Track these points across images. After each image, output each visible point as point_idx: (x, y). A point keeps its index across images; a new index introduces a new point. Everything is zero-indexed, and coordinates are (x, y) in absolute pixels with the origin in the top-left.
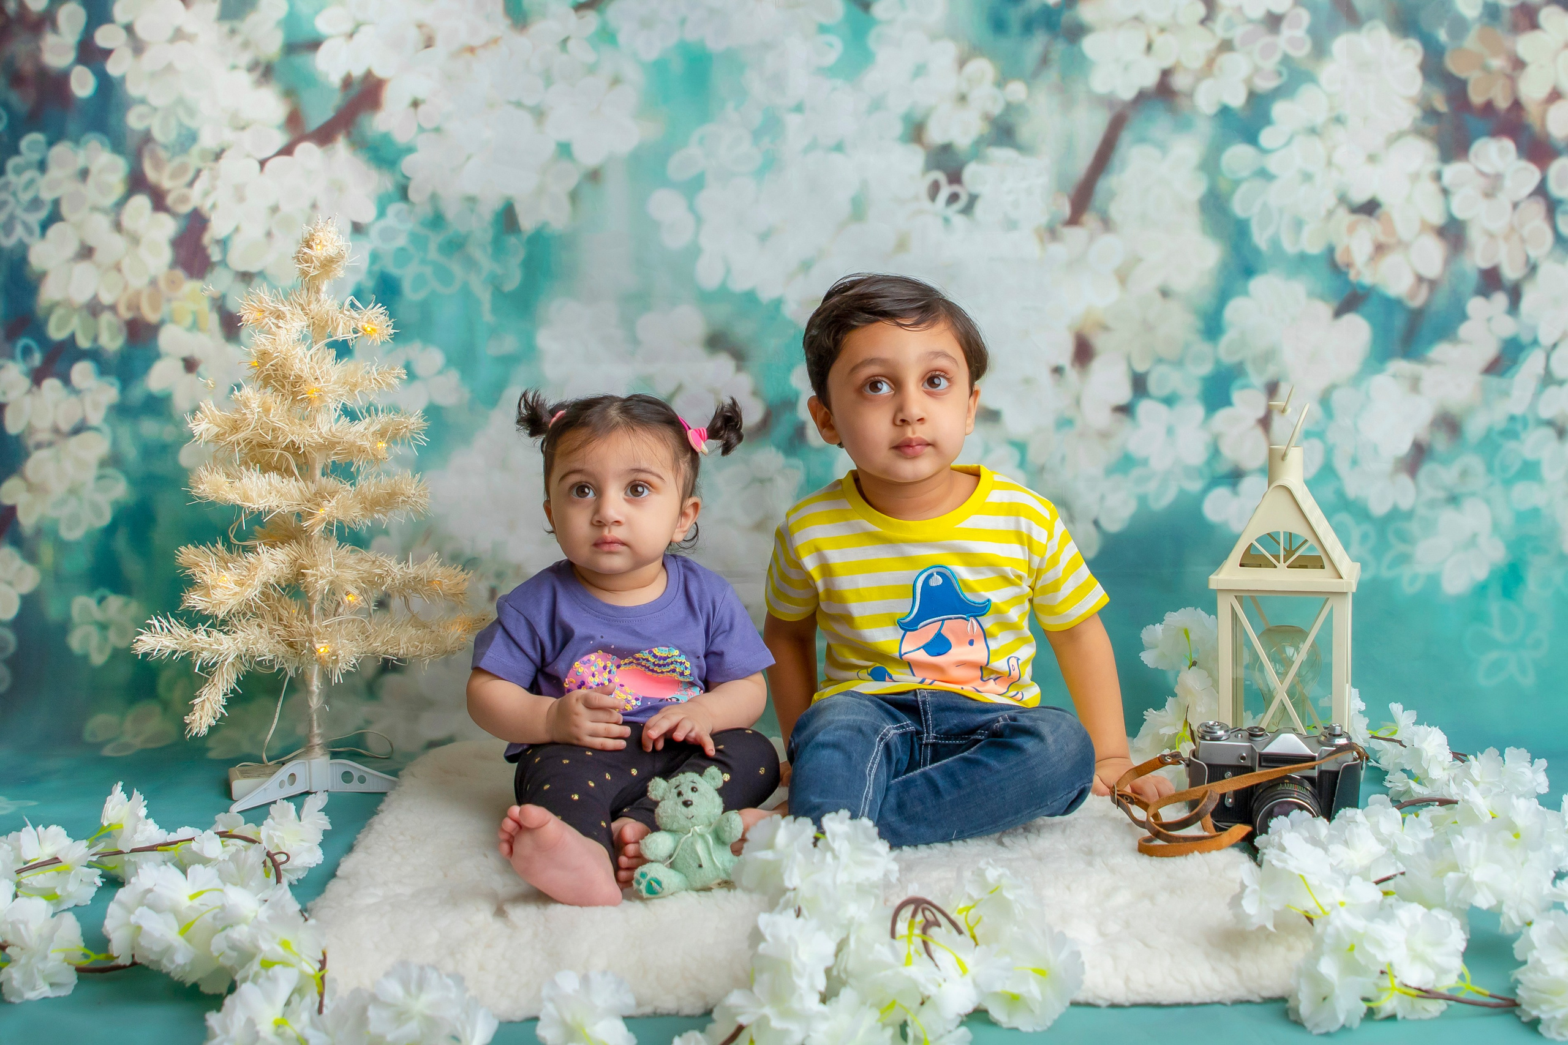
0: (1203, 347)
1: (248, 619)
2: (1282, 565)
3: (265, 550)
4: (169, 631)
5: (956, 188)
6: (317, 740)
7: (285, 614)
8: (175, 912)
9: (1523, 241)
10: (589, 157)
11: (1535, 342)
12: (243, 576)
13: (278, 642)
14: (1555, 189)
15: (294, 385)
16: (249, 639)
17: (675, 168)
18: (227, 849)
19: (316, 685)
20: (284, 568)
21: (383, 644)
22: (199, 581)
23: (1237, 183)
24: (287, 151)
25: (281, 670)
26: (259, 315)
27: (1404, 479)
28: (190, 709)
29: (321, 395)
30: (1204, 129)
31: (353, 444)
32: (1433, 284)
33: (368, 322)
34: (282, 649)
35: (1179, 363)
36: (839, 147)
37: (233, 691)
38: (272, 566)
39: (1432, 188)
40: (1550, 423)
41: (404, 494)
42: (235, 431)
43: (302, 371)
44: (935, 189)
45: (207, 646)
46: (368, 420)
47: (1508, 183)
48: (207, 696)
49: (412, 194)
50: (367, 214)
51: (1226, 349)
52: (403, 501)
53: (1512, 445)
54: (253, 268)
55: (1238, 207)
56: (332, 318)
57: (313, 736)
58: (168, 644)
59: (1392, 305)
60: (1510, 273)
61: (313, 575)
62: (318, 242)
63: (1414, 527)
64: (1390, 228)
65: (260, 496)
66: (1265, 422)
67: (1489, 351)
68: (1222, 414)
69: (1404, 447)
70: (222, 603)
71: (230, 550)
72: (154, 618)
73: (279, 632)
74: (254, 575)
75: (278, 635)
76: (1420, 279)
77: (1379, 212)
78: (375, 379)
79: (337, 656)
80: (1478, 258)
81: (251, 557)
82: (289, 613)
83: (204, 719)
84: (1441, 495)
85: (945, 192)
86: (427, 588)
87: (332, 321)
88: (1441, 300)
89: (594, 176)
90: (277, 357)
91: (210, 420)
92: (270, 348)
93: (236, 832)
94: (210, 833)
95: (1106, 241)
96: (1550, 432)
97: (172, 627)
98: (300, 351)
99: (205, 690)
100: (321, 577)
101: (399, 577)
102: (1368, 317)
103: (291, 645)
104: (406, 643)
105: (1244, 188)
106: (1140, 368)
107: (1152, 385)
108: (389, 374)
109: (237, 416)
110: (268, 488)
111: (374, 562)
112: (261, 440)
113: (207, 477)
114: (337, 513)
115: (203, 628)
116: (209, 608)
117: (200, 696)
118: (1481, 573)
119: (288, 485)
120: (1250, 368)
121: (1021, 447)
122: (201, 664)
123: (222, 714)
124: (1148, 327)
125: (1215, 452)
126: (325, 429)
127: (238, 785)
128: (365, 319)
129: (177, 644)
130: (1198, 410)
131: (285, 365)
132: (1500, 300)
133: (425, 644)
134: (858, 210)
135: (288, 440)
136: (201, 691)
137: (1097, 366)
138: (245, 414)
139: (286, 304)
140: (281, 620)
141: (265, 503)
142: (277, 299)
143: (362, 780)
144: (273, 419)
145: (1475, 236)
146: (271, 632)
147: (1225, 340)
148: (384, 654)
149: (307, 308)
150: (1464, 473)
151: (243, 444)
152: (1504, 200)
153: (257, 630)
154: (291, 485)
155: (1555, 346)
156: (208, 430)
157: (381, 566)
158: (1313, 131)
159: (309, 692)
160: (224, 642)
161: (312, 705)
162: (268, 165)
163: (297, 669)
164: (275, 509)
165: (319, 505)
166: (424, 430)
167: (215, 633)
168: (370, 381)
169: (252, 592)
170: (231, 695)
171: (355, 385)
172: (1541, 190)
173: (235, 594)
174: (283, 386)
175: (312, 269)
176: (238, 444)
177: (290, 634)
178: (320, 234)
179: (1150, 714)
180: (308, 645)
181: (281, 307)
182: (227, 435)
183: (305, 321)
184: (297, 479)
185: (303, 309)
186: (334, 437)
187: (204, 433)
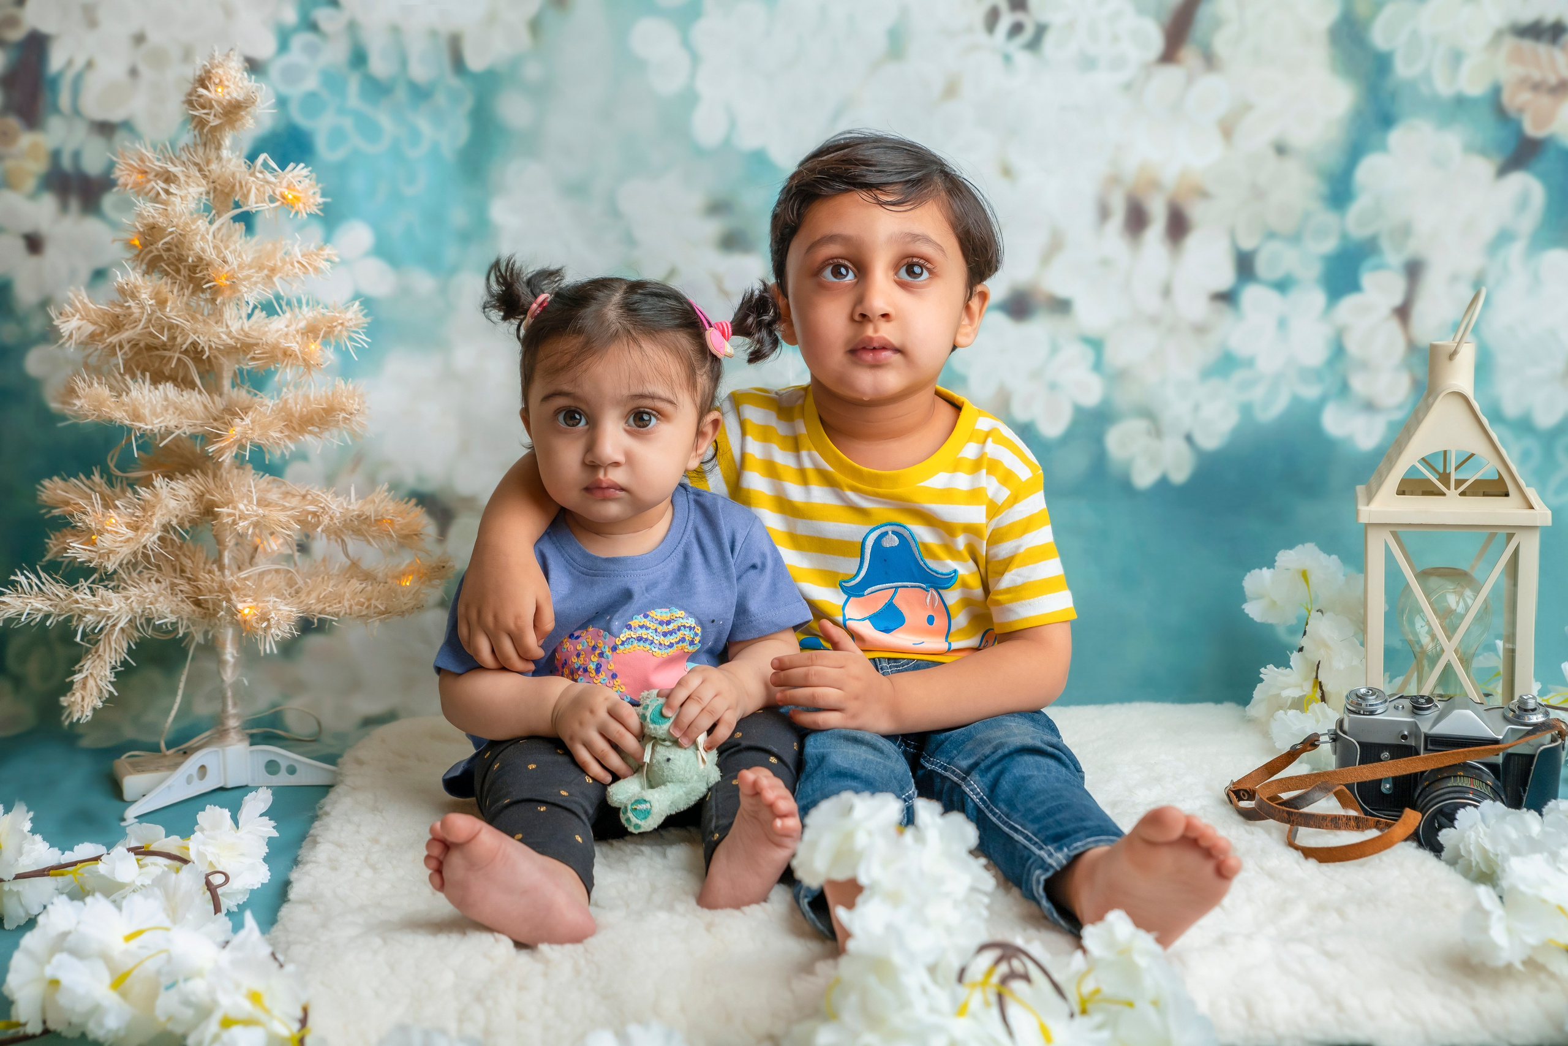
0: (1327, 218)
1: (141, 572)
2: (1453, 493)
3: (164, 485)
4: (40, 589)
5: (1019, 16)
6: (232, 723)
7: (188, 563)
8: (105, 957)
12: (137, 517)
13: (183, 601)
15: (193, 269)
16: (147, 598)
18: (144, 870)
19: (230, 653)
20: (189, 506)
21: (319, 601)
22: (79, 524)
25: (185, 635)
26: (140, 178)
28: (67, 688)
29: (234, 282)
31: (275, 347)
33: (288, 187)
34: (188, 608)
35: (1295, 238)
37: (124, 663)
38: (173, 504)
41: (344, 410)
42: (116, 330)
43: (203, 250)
44: (993, 17)
45: (92, 608)
46: (288, 315)
48: (90, 671)
49: (322, 22)
50: (264, 47)
51: (1356, 220)
52: (345, 419)
54: (115, 115)
55: (1379, 37)
56: (240, 183)
57: (227, 718)
58: (39, 606)
61: (229, 515)
62: (217, 81)
65: (154, 413)
66: (1403, 312)
68: (1348, 303)
70: (111, 552)
71: (110, 483)
72: (19, 573)
73: (182, 588)
74: (151, 516)
75: (181, 591)
78: (298, 262)
79: (268, 620)
81: (144, 492)
82: (193, 562)
83: (87, 700)
85: (1006, 20)
86: (374, 528)
87: (241, 186)
90: (171, 233)
91: (81, 315)
92: (161, 221)
93: (154, 847)
94: (120, 850)
95: (1209, 84)
97: (43, 583)
98: (202, 224)
99: (88, 664)
100: (240, 518)
101: (338, 515)
102: (1543, 177)
103: (198, 603)
104: (348, 598)
105: (1386, 12)
106: (1247, 244)
107: (1261, 266)
108: (317, 255)
109: (118, 310)
110: (165, 403)
111: (304, 497)
112: (150, 340)
113: (84, 390)
114: (252, 433)
115: (85, 585)
116: (94, 559)
117: (80, 671)
119: (189, 399)
120: (1385, 244)
121: (1096, 344)
122: (84, 632)
123: (111, 693)
124: (1258, 193)
125: (1339, 348)
126: (235, 327)
127: (132, 783)
128: (285, 183)
129: (51, 605)
130: (1318, 298)
131: (182, 243)
133: (374, 600)
134: (897, 44)
135: (189, 342)
136: (81, 664)
137: (1192, 242)
138: (129, 307)
139: (177, 162)
140: (183, 571)
141: (160, 422)
142: (164, 157)
143: (292, 770)
144: (172, 314)
146: (173, 586)
147: (1356, 209)
148: (320, 613)
149: (206, 169)
151: (127, 347)
153: (155, 586)
154: (193, 400)
156: (79, 328)
157: (313, 502)
159: (221, 662)
160: (114, 602)
161: (225, 678)
163: (206, 633)
164: (173, 430)
165: (229, 425)
166: (363, 328)
167: (101, 591)
168: (292, 265)
169: (150, 538)
170: (120, 669)
171: (273, 270)
173: (128, 540)
174: (178, 271)
175: (211, 117)
176: (121, 347)
177: (196, 589)
178: (220, 71)
179: (1269, 672)
180: (224, 604)
181: (172, 169)
182: (106, 335)
183: (203, 186)
184: (200, 392)
185: (200, 170)
186: (248, 337)
187: (74, 332)
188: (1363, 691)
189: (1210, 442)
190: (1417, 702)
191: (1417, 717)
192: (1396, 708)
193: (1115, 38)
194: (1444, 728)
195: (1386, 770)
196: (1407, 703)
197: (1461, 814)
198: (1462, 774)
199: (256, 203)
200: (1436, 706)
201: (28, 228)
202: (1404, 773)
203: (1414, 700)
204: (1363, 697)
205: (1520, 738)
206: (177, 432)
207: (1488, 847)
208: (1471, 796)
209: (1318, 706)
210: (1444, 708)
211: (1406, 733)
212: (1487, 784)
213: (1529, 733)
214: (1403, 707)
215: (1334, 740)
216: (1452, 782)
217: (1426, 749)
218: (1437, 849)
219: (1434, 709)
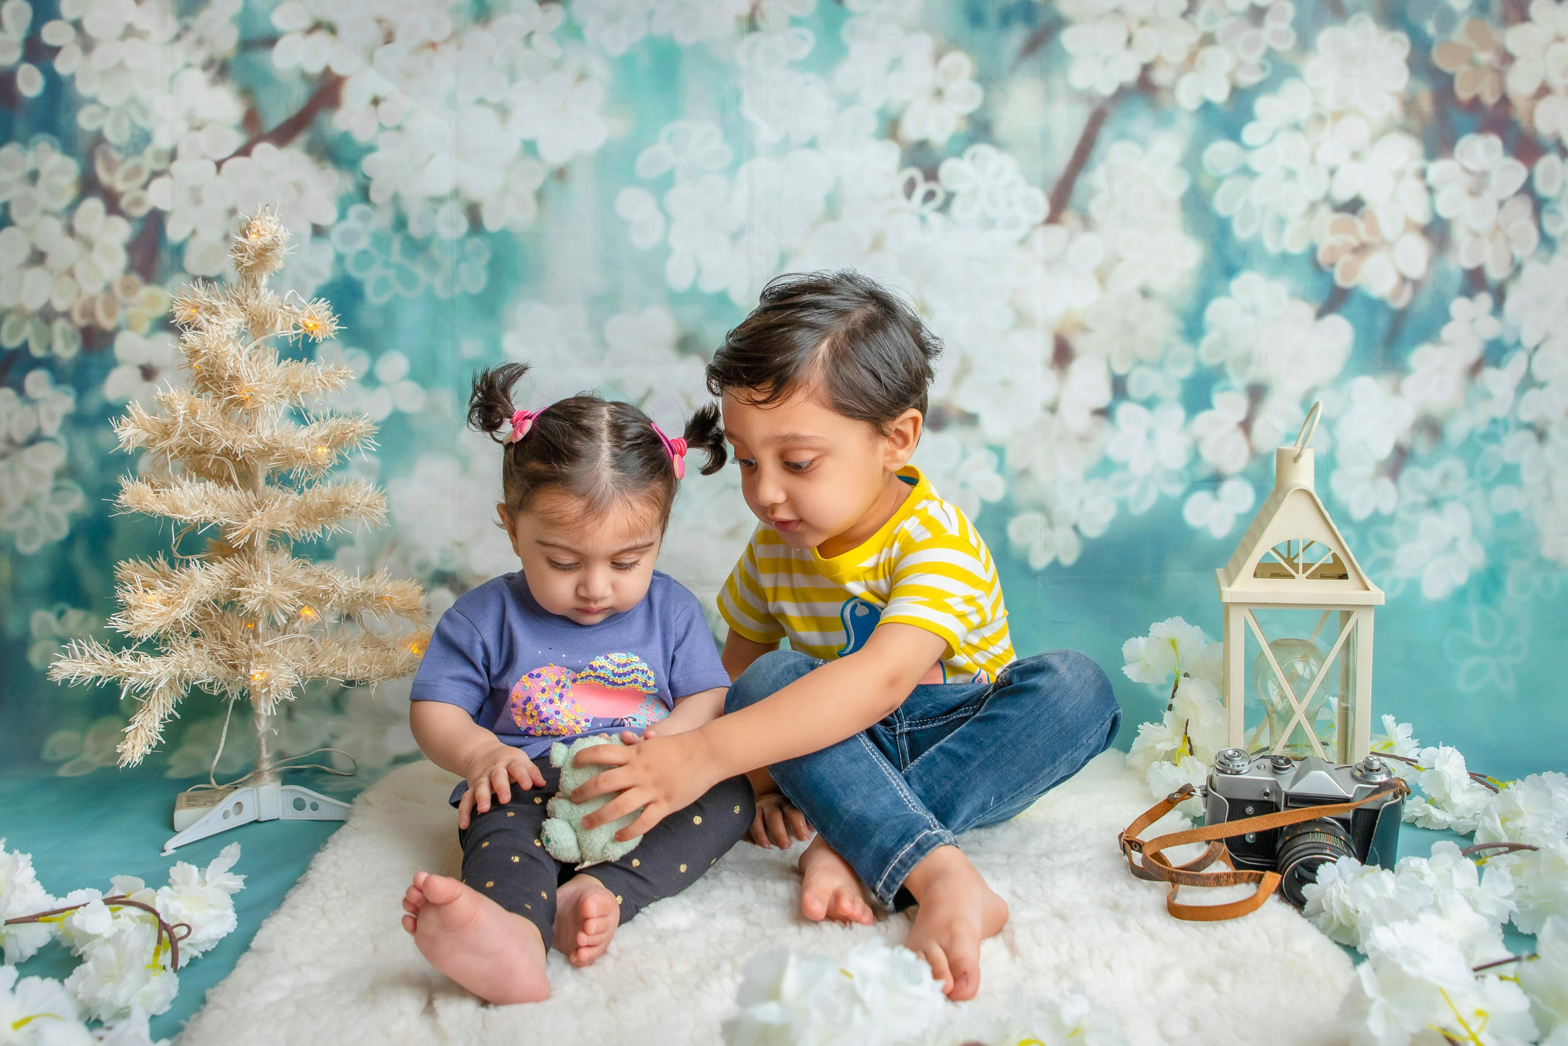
0: (1184, 349)
1: (186, 639)
2: (1301, 576)
3: (199, 565)
4: (90, 655)
5: (932, 186)
6: (266, 766)
7: (228, 633)
9: (1508, 240)
10: (554, 155)
11: (1518, 344)
12: (172, 594)
13: (219, 664)
14: (1542, 188)
15: (228, 384)
16: (184, 662)
17: (645, 165)
19: (263, 707)
20: (222, 584)
21: (330, 664)
22: (122, 601)
23: (1219, 181)
24: (244, 151)
25: (223, 693)
26: (194, 313)
27: (1386, 483)
28: (122, 737)
29: (252, 395)
30: (1186, 125)
31: (294, 450)
32: (1416, 284)
33: (309, 318)
34: (222, 671)
35: (1159, 365)
36: (812, 144)
37: (171, 716)
38: (206, 582)
39: (1416, 186)
40: (1530, 426)
41: (347, 504)
42: (166, 437)
43: (236, 369)
44: (910, 187)
45: (134, 671)
46: (315, 424)
47: (1494, 181)
48: (140, 723)
49: (374, 195)
50: (327, 216)
51: (1207, 351)
52: (347, 512)
53: (1492, 448)
54: (212, 271)
55: (1220, 205)
56: (271, 313)
57: (262, 762)
58: (89, 670)
59: (1375, 305)
60: (1495, 273)
61: (247, 593)
62: (255, 230)
63: (1395, 531)
64: (1373, 226)
65: (193, 506)
66: (1246, 426)
67: (1473, 352)
68: (1203, 417)
69: (1385, 450)
70: (145, 624)
71: (169, 564)
72: (73, 641)
73: (221, 653)
74: (185, 594)
75: (220, 655)
76: (1404, 279)
77: (1363, 210)
78: (319, 380)
79: (269, 686)
80: (1462, 258)
81: (184, 572)
82: (232, 632)
83: (137, 748)
84: (1422, 499)
85: (921, 189)
86: (376, 604)
87: (272, 316)
88: (1425, 302)
89: (560, 174)
90: (205, 354)
91: (138, 425)
92: (200, 345)
94: (100, 898)
95: (1086, 239)
96: (1530, 436)
97: (94, 650)
98: (235, 348)
99: (140, 717)
100: (255, 596)
101: (346, 593)
102: (1351, 318)
103: (233, 666)
104: (354, 664)
105: (1226, 185)
106: (1120, 370)
107: (1132, 387)
108: (335, 374)
109: (167, 421)
110: (204, 497)
111: (319, 577)
112: (193, 445)
113: (127, 487)
115: (128, 652)
116: (132, 630)
117: (133, 723)
118: (1461, 578)
119: (226, 493)
120: (1230, 370)
121: (999, 451)
122: (129, 690)
123: (159, 741)
124: (1128, 328)
125: (1196, 456)
126: (266, 434)
127: (181, 815)
128: (306, 313)
129: (99, 669)
130: (1178, 413)
131: (217, 363)
132: (1485, 300)
133: (373, 666)
134: (832, 208)
135: (223, 446)
136: (134, 717)
137: (1076, 368)
138: (176, 418)
139: (222, 299)
140: (223, 638)
141: (200, 513)
142: (213, 294)
143: (315, 807)
144: (203, 423)
145: (1460, 236)
146: (212, 652)
147: (1206, 342)
148: (331, 675)
149: (244, 303)
150: (1446, 477)
151: (176, 451)
152: (1490, 198)
153: (195, 651)
154: (229, 494)
155: (1537, 348)
156: (136, 435)
157: (326, 581)
158: (1296, 127)
159: (256, 716)
160: (155, 666)
161: (259, 729)
162: (226, 166)
163: (241, 693)
164: (211, 520)
166: (374, 434)
167: (143, 656)
169: (183, 612)
170: (169, 721)
171: (298, 387)
172: (1528, 189)
173: (162, 615)
174: (220, 388)
175: (246, 259)
176: (171, 451)
177: (233, 654)
178: (258, 223)
179: (1145, 728)
180: (243, 670)
181: (215, 302)
182: (158, 441)
183: (242, 317)
184: (236, 488)
185: (240, 304)
186: (275, 442)
187: (131, 438)
188: (1230, 752)
189: (1093, 532)
190: (1277, 763)
191: (1278, 776)
192: (1258, 767)
193: (1010, 204)
194: (1303, 787)
195: (1250, 827)
196: (1268, 763)
197: (1321, 869)
198: (1319, 830)
199: (282, 330)
200: (1293, 766)
201: (143, 361)
202: (1267, 828)
203: (1275, 759)
204: (1230, 758)
205: (1367, 797)
206: (215, 522)
207: (1349, 903)
208: (1328, 852)
209: (1188, 759)
210: (1301, 768)
211: (1268, 791)
212: (1341, 839)
213: (1375, 792)
214: (1265, 767)
215: (1205, 796)
216: (1310, 838)
217: (1286, 806)
218: (1299, 903)
219: (1292, 769)
